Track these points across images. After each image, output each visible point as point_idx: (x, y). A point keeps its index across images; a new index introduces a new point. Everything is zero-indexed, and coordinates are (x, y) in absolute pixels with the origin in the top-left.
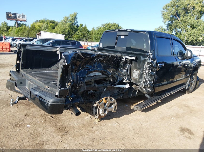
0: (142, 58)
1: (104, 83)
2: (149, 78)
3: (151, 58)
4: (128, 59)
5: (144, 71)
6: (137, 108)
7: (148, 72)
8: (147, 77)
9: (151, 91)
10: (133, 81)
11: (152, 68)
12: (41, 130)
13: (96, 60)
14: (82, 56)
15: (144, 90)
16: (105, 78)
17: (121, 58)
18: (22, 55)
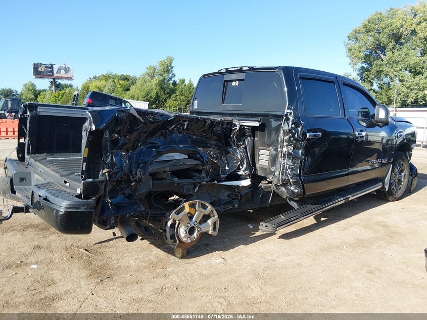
0: (274, 123)
1: (194, 176)
2: (291, 164)
3: (291, 120)
4: (246, 127)
5: (279, 149)
6: (266, 226)
7: (287, 150)
8: (286, 161)
9: (296, 191)
10: (260, 173)
11: (295, 142)
12: (56, 274)
13: (175, 129)
14: (141, 118)
15: (284, 189)
16: (197, 165)
17: (231, 126)
18: (28, 125)
